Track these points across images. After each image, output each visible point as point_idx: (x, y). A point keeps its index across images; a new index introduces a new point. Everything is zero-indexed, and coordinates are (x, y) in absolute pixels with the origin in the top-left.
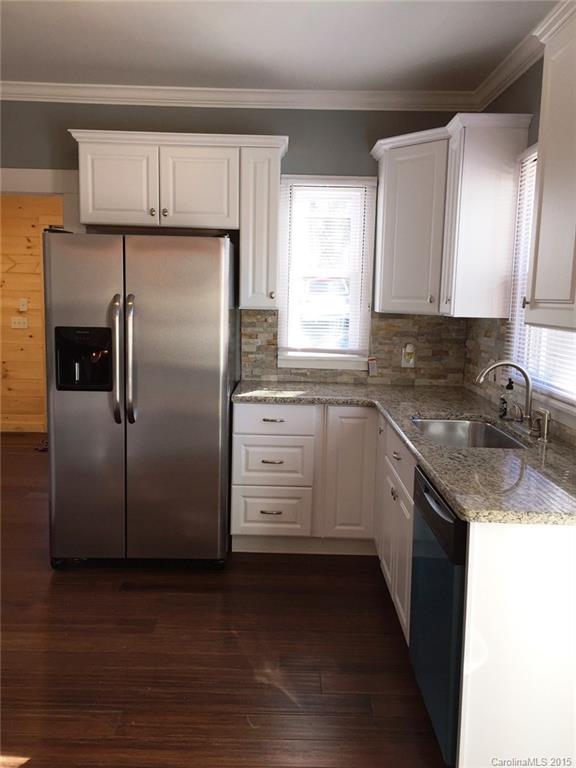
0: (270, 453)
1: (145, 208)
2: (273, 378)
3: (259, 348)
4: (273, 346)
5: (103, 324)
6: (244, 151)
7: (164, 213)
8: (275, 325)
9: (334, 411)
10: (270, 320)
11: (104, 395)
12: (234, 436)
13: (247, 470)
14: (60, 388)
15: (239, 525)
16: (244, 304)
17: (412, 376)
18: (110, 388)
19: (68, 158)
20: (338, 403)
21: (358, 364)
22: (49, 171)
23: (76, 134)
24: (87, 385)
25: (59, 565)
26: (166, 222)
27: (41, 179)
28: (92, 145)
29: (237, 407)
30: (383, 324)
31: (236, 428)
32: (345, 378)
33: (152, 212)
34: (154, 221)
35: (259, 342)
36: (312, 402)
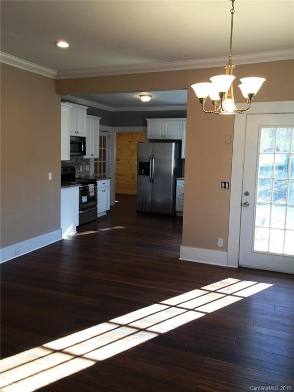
1: (161, 135)
5: (148, 161)
7: (165, 136)
12: (177, 187)
14: (140, 175)
15: (177, 209)
18: (149, 175)
19: (145, 124)
22: (142, 127)
23: (147, 120)
24: (145, 174)
25: (139, 213)
26: (165, 138)
27: (140, 129)
28: (151, 122)
29: (177, 181)
31: (177, 185)
33: (162, 136)
34: (163, 138)
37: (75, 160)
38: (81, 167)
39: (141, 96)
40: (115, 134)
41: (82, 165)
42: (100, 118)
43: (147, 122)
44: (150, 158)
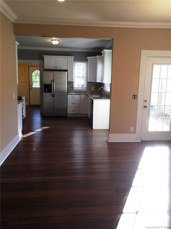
0: (72, 102)
1: (54, 66)
2: (72, 92)
3: (70, 87)
4: (72, 87)
6: (68, 58)
7: (57, 67)
8: (73, 84)
9: (82, 96)
10: (72, 83)
11: (50, 93)
12: (68, 100)
13: (70, 104)
14: (44, 92)
15: (68, 112)
16: (68, 81)
17: (93, 91)
19: (43, 59)
20: (82, 95)
21: (85, 90)
23: (44, 56)
24: (48, 92)
26: (57, 69)
29: (68, 95)
30: (89, 84)
31: (68, 98)
32: (83, 92)
35: (70, 86)
36: (78, 94)
39: (52, 40)
43: (43, 57)
44: (51, 81)
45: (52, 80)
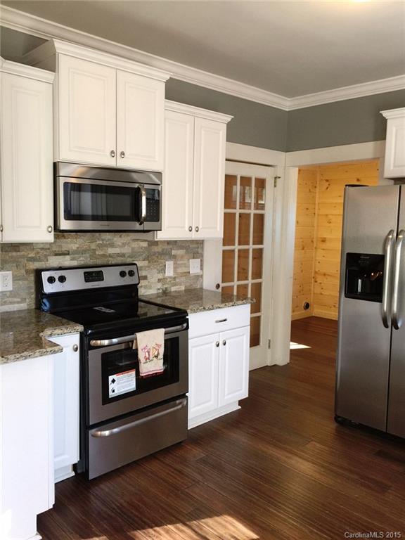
5: (380, 253)
11: (377, 304)
14: (347, 296)
18: (380, 301)
19: (380, 132)
23: (386, 114)
24: (366, 296)
25: (341, 421)
27: (364, 150)
37: (145, 244)
38: (170, 265)
40: (294, 174)
41: (174, 257)
42: (228, 118)
44: (386, 240)
45: (391, 232)
